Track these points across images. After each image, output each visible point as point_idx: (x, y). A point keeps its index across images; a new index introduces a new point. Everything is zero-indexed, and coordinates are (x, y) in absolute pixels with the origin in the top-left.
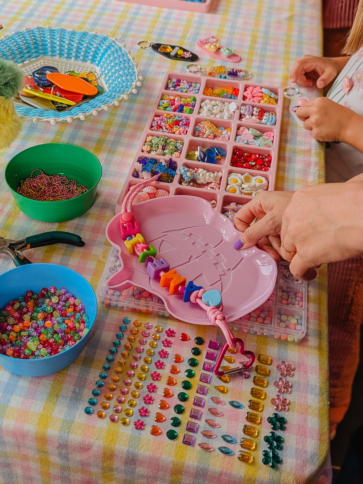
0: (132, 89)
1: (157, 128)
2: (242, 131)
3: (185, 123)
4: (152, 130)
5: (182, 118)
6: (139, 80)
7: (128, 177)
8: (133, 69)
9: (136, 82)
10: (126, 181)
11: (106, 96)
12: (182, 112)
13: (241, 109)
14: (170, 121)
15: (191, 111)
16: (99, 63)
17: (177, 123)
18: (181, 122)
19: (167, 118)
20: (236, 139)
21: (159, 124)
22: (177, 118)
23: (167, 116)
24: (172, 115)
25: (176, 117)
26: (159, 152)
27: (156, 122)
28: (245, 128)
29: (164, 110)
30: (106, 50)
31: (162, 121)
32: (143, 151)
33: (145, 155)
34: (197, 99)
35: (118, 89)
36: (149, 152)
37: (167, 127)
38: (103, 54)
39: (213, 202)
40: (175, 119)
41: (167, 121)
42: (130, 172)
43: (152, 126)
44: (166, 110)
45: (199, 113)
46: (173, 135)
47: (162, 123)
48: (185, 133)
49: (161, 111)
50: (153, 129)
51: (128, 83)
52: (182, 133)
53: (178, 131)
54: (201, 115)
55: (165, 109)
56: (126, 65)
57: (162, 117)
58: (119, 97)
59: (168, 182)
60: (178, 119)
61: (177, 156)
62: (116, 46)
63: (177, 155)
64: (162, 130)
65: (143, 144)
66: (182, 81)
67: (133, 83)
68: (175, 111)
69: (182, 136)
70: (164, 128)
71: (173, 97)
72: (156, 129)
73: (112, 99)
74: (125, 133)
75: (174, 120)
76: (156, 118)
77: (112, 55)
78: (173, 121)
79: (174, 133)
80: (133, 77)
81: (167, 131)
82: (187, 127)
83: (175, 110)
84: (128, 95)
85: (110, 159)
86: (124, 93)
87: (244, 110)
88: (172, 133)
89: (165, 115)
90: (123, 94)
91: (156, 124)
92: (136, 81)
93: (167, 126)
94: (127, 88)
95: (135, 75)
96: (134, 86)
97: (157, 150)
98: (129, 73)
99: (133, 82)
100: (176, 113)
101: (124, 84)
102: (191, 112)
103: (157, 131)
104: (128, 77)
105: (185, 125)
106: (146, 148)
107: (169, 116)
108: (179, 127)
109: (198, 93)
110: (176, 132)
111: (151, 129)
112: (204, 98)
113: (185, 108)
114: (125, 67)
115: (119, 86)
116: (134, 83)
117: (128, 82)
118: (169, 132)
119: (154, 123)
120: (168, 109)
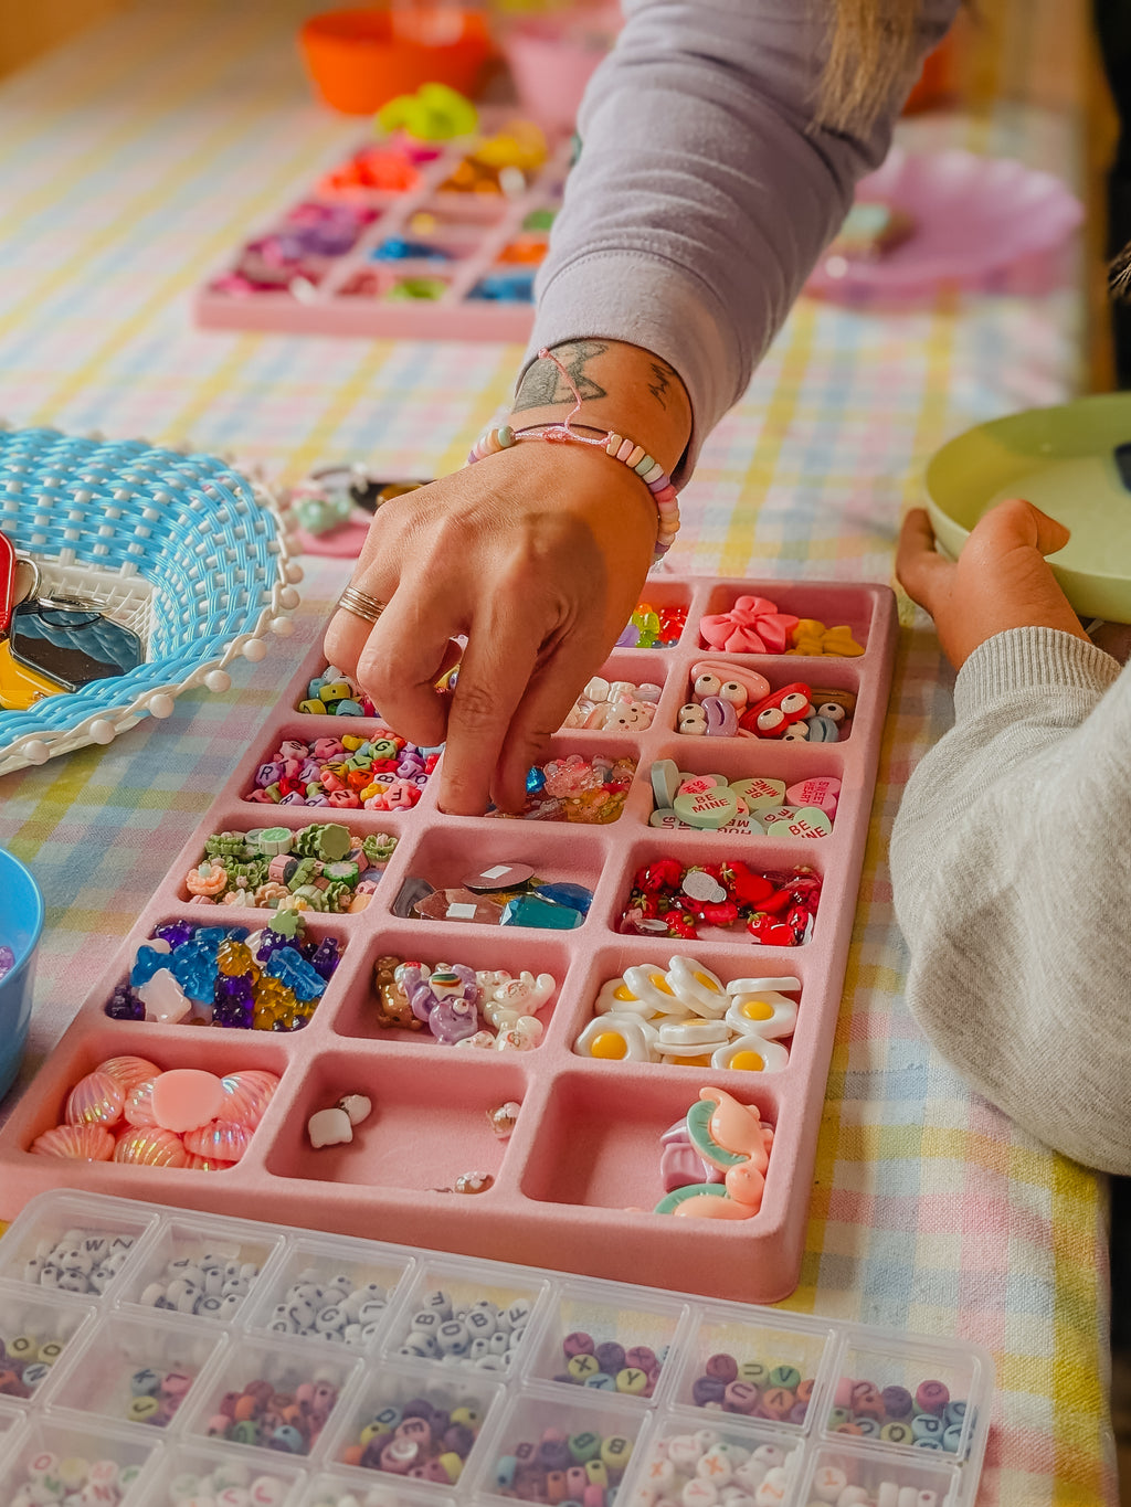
1: (279, 789)
4: (254, 800)
21: (289, 773)
26: (266, 895)
27: (274, 764)
29: (326, 713)
31: (303, 760)
32: (187, 896)
33: (198, 909)
36: (217, 896)
37: (328, 784)
39: (508, 1109)
43: (254, 786)
44: (334, 714)
47: (307, 768)
48: (406, 801)
50: (260, 797)
52: (390, 804)
53: (375, 798)
55: (330, 708)
59: (284, 1028)
64: (299, 797)
69: (396, 816)
70: (312, 788)
72: (274, 796)
79: (361, 806)
81: (325, 801)
88: (349, 806)
91: (275, 774)
93: (326, 778)
97: (256, 886)
103: (276, 803)
106: (205, 878)
110: (366, 804)
111: (250, 797)
118: (333, 805)
119: (267, 770)
120: (341, 707)
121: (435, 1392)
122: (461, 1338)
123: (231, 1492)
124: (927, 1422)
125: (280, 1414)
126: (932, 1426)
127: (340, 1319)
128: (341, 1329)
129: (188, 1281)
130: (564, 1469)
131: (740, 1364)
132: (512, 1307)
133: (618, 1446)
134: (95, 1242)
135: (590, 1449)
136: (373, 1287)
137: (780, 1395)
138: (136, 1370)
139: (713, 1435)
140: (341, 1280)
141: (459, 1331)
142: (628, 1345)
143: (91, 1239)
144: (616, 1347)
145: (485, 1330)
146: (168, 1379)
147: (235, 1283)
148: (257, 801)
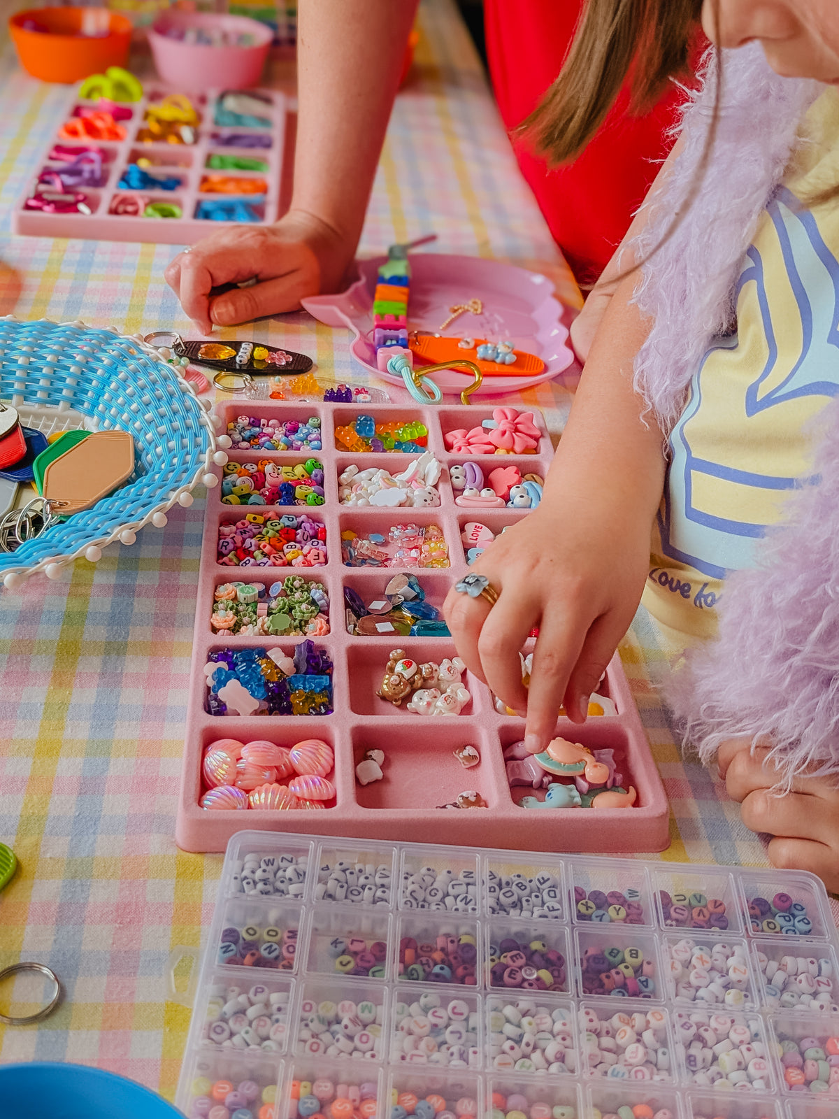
0: (203, 473)
1: (237, 556)
2: (475, 534)
3: (311, 532)
4: (224, 564)
5: (300, 520)
6: (218, 448)
7: (194, 716)
8: (198, 417)
9: (213, 453)
10: (192, 730)
11: (122, 498)
12: (295, 504)
13: (451, 477)
14: (268, 532)
15: (320, 499)
16: (94, 405)
17: (289, 535)
18: (299, 531)
19: (258, 524)
20: (467, 559)
21: (239, 544)
22: (285, 521)
23: (255, 518)
24: (270, 514)
25: (280, 518)
26: (262, 626)
27: (228, 540)
28: (481, 525)
29: (242, 503)
30: (112, 370)
31: (244, 536)
32: (215, 630)
34: (325, 463)
35: (157, 477)
36: (235, 629)
37: (266, 549)
38: (105, 382)
39: (469, 751)
40: (282, 525)
41: (260, 533)
42: (194, 702)
43: (220, 555)
44: (246, 503)
45: (341, 500)
46: (287, 570)
47: (248, 541)
48: (322, 559)
49: (236, 508)
50: (228, 562)
51: (189, 458)
52: (313, 562)
53: (301, 558)
54: (349, 504)
55: (244, 500)
56: (176, 405)
57: (243, 524)
58: (162, 500)
59: (319, 714)
60: (288, 523)
61: (321, 629)
62: (141, 356)
63: (319, 626)
64: (252, 560)
65: (209, 610)
66: (263, 421)
67: (202, 456)
68: (273, 504)
70: (257, 553)
71: (254, 466)
72: (235, 560)
73: (144, 506)
74: (140, 586)
75: (278, 528)
76: (226, 530)
77: (130, 382)
78: (277, 531)
79: (290, 564)
80: (200, 440)
81: (270, 562)
82: (321, 542)
83: (271, 501)
84: (194, 493)
85: (116, 668)
86: (177, 488)
87: (462, 478)
88: (284, 565)
89: (250, 517)
90: (174, 490)
91: (230, 546)
92: (211, 451)
93: (265, 546)
94: (186, 471)
95: (206, 433)
96: (206, 465)
97: (255, 621)
98: (188, 428)
99: (202, 452)
100: (277, 507)
101: (175, 461)
102: (319, 501)
103: (236, 565)
104: (186, 441)
105: (312, 537)
106: (224, 617)
107: (260, 519)
108: (298, 545)
109: (320, 449)
110: (293, 562)
111: (221, 561)
112: (342, 459)
113: (299, 491)
114: (175, 413)
115: (160, 469)
116: (206, 457)
117: (188, 453)
118: (275, 565)
119: (225, 544)
120: (252, 499)
121: (516, 934)
122: (515, 898)
123: (436, 1012)
124: (784, 917)
125: (429, 957)
126: (787, 918)
127: (440, 895)
128: (442, 900)
129: (336, 879)
130: (609, 970)
131: (671, 895)
132: (539, 876)
133: (634, 954)
134: (269, 860)
135: (619, 958)
136: (449, 872)
137: (701, 910)
138: (330, 939)
139: (691, 942)
140: (429, 870)
141: (513, 895)
142: (606, 891)
143: (266, 858)
144: (600, 893)
145: (527, 891)
146: (352, 943)
147: (367, 878)
148: (226, 565)
